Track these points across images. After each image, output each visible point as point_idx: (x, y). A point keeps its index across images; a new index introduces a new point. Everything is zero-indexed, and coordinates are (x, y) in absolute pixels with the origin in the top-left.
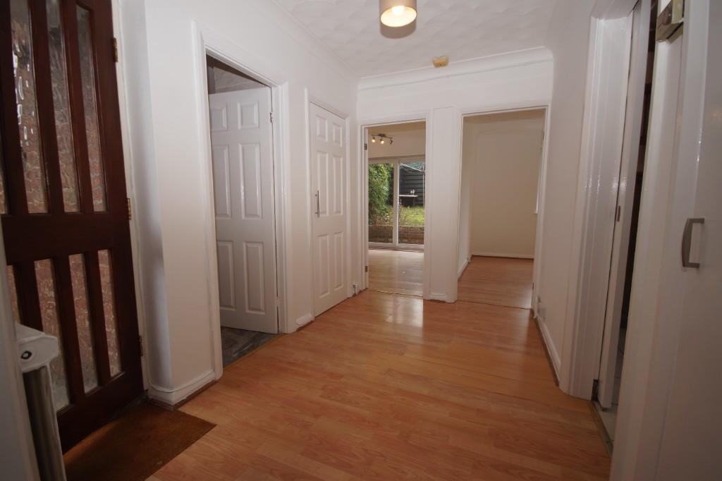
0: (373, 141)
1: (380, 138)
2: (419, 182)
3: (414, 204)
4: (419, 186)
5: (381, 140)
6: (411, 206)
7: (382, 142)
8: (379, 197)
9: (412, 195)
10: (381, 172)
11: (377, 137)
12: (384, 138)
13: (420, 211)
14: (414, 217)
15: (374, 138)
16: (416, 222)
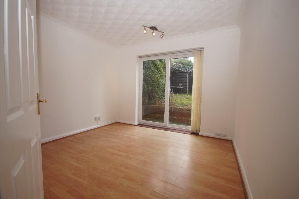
0: (145, 32)
1: (152, 31)
2: (184, 79)
3: (181, 92)
4: (184, 81)
5: (153, 33)
6: (179, 93)
7: (154, 34)
8: (158, 87)
9: (180, 86)
10: (160, 71)
11: (148, 29)
12: (155, 31)
13: (185, 96)
14: (181, 100)
15: (145, 29)
16: (183, 104)
